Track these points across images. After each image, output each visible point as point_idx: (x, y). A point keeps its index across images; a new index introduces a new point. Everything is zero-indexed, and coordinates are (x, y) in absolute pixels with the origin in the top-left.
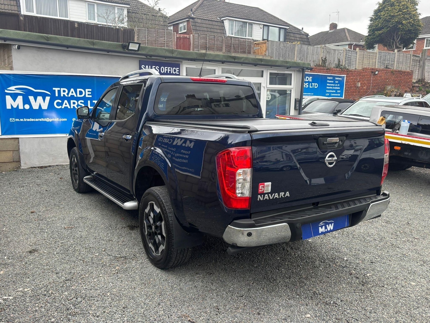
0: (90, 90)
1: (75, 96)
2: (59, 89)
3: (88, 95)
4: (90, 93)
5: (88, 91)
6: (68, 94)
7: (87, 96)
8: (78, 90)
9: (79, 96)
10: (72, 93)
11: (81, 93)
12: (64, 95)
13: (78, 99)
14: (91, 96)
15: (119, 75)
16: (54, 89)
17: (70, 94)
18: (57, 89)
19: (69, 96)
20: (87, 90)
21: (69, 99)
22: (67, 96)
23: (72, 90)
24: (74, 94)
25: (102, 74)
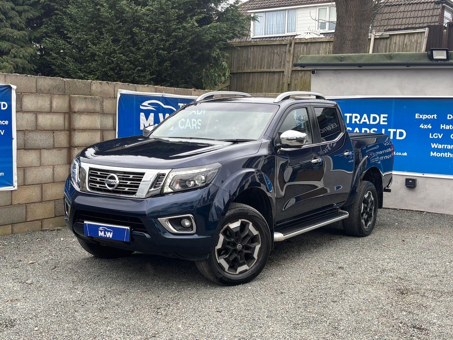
0: (386, 115)
1: (368, 123)
2: (351, 115)
3: (384, 121)
4: (386, 119)
5: (384, 117)
6: (360, 121)
7: (382, 123)
8: (372, 116)
9: (372, 123)
10: (365, 119)
11: (375, 119)
12: (355, 122)
13: (370, 127)
14: (386, 123)
15: (426, 95)
16: (346, 115)
17: (363, 120)
18: (348, 115)
19: (361, 123)
20: (382, 116)
21: (360, 126)
22: (358, 122)
23: (365, 116)
24: (367, 121)
25: (403, 94)
